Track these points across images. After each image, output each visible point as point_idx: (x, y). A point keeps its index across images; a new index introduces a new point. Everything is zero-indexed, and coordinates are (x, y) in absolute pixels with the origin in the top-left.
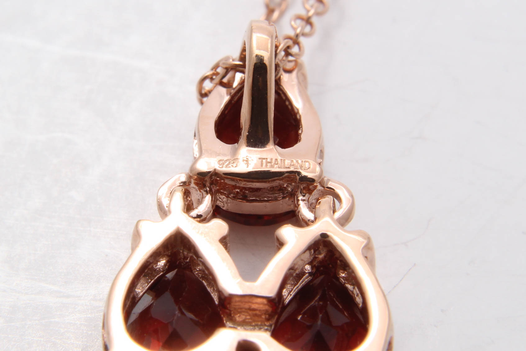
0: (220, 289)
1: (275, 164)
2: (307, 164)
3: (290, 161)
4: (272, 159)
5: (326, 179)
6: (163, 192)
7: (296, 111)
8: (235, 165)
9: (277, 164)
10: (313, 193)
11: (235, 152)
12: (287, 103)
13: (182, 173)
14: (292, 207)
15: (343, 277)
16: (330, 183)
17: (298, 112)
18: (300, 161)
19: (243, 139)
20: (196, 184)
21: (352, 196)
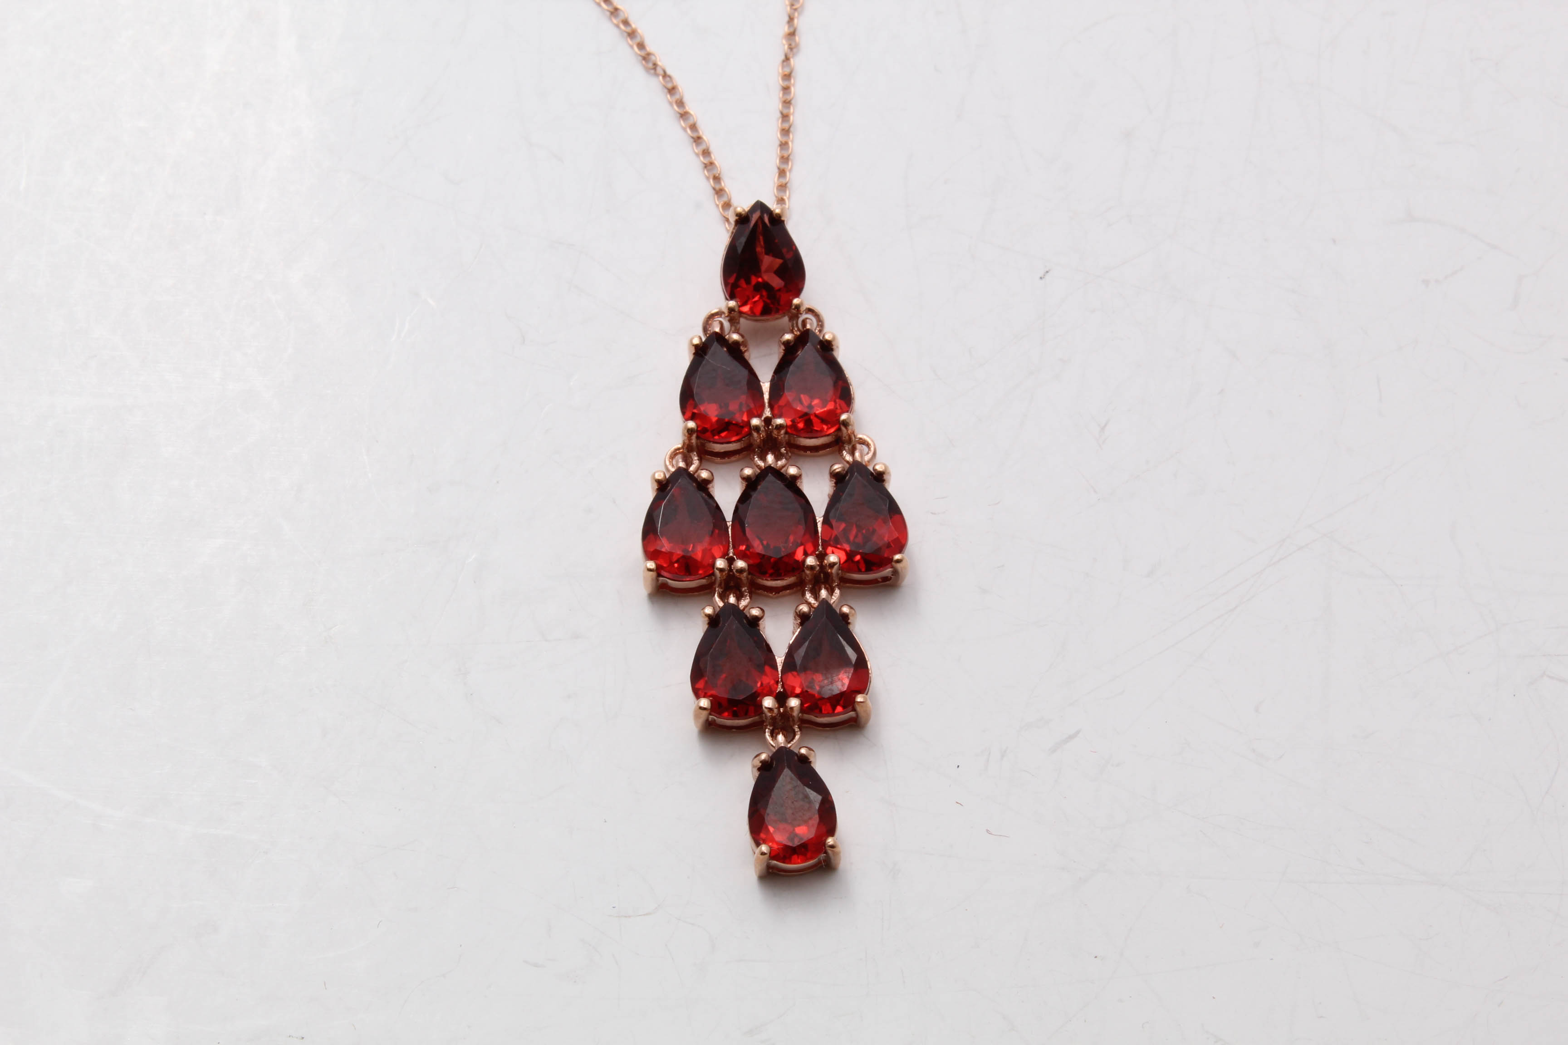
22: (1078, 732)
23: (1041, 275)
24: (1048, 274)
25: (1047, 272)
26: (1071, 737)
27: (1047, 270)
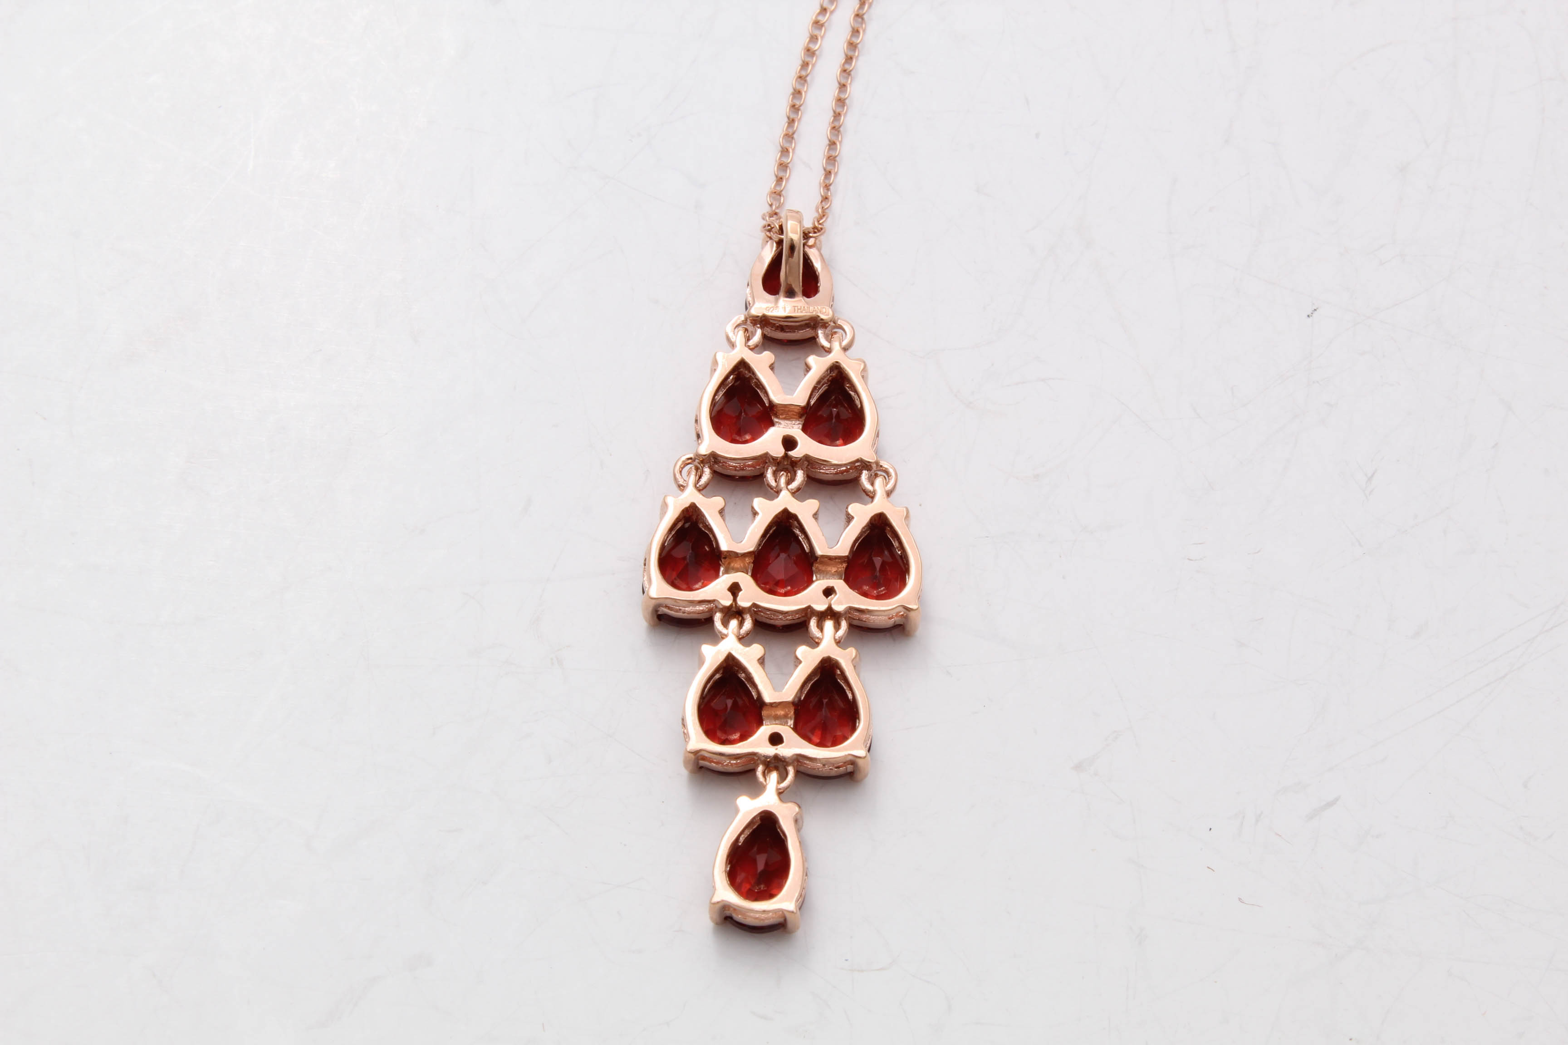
0: (771, 400)
1: (803, 310)
2: (824, 309)
3: (812, 308)
4: (801, 307)
5: (836, 318)
6: (729, 329)
7: (816, 269)
8: (777, 310)
9: (805, 310)
10: (828, 328)
11: (777, 301)
12: (809, 261)
13: (741, 314)
14: (813, 335)
15: (848, 387)
16: (839, 321)
17: (817, 270)
18: (819, 308)
19: (782, 293)
20: (751, 323)
21: (852, 328)
22: (1337, 799)
23: (1309, 313)
24: (1316, 312)
25: (1315, 310)
26: (1330, 805)
27: (1315, 308)
